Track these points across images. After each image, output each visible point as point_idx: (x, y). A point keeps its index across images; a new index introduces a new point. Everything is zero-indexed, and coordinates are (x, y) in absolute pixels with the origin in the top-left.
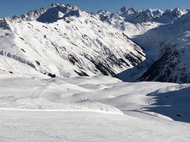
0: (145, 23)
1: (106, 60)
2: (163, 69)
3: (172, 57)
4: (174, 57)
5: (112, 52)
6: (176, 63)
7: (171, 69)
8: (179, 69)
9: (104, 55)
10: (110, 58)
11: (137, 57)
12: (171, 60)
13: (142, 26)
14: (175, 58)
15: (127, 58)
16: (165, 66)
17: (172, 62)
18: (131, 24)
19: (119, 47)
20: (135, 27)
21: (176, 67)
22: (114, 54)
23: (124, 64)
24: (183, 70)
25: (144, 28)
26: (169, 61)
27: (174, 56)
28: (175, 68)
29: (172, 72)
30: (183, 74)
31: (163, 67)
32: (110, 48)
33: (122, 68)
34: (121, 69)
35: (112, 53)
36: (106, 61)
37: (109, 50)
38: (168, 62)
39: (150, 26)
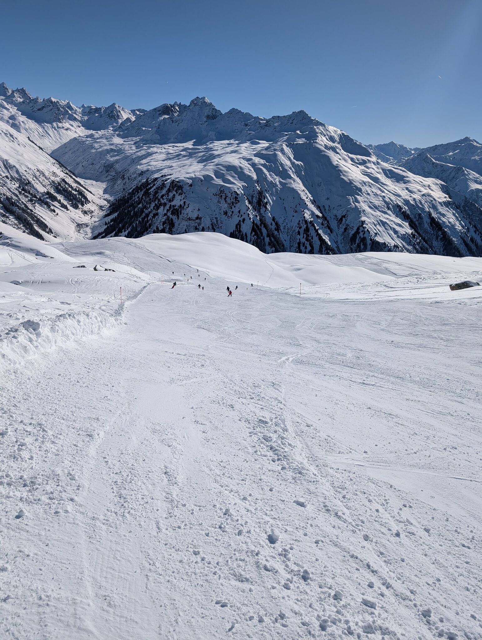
0: (60, 125)
1: (17, 192)
2: (157, 217)
3: (171, 195)
4: (174, 195)
5: (25, 176)
6: (181, 205)
7: (174, 218)
8: (189, 219)
9: (8, 181)
10: (23, 190)
11: (76, 190)
12: (170, 201)
13: (55, 129)
14: (178, 197)
15: (58, 191)
16: (159, 211)
17: (173, 203)
18: (30, 121)
19: (37, 166)
20: (41, 130)
21: (182, 214)
22: (31, 180)
23: (56, 203)
24: (198, 221)
25: (59, 134)
26: (165, 201)
27: (174, 193)
28: (181, 216)
29: (176, 225)
30: (197, 227)
31: (157, 214)
32: (18, 166)
33: (54, 211)
34: (54, 213)
35: (25, 178)
36: (17, 196)
37: (17, 172)
38: (165, 205)
39: (69, 131)
